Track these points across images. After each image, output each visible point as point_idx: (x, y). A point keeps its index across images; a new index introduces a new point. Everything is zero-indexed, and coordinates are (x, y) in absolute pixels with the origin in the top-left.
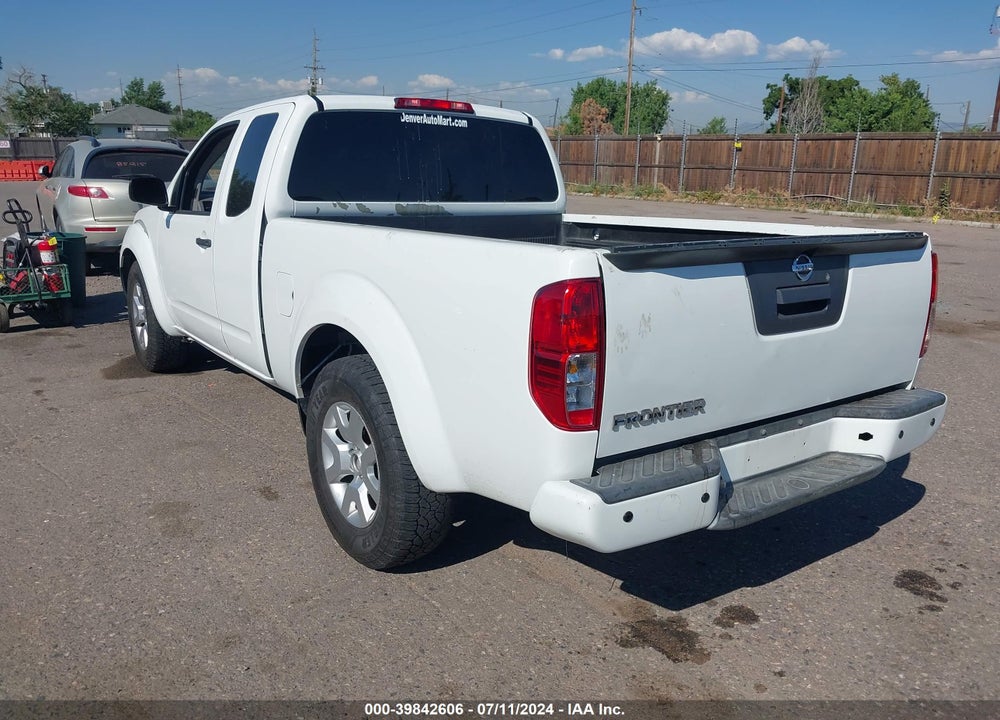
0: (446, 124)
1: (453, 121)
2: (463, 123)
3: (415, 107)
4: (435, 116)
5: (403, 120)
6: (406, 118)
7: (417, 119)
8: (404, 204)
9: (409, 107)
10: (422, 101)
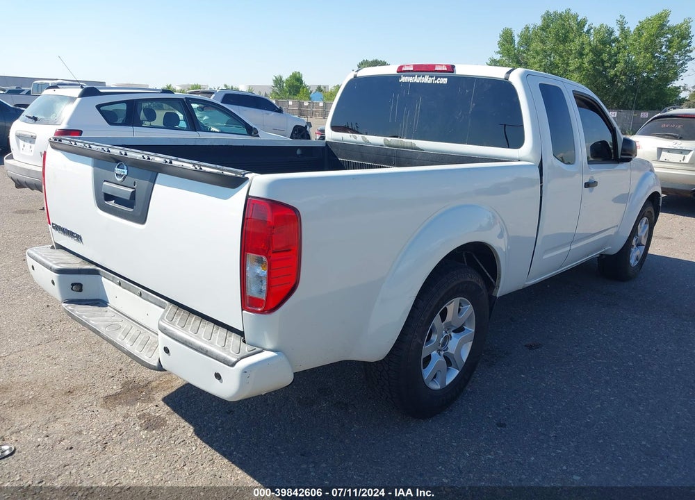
0: (430, 82)
1: (436, 79)
2: (444, 81)
3: (409, 71)
4: (423, 76)
5: (400, 81)
6: (404, 79)
7: (410, 79)
8: (389, 139)
9: (405, 71)
10: (415, 66)
